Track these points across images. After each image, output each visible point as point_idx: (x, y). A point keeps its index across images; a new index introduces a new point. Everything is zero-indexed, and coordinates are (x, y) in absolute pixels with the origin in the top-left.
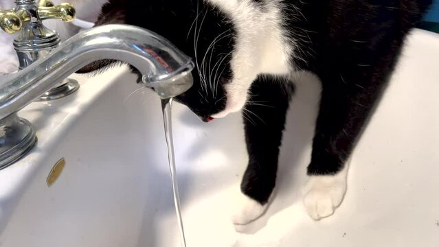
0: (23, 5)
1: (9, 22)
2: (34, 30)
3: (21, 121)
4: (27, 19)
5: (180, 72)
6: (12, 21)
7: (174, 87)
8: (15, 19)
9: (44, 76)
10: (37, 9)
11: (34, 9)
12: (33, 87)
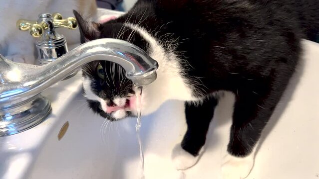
0: (44, 19)
1: (35, 30)
2: (50, 35)
3: (43, 97)
4: (46, 28)
5: (149, 71)
6: (38, 30)
7: (145, 80)
8: (40, 29)
9: (62, 70)
10: (53, 21)
11: (51, 21)
12: (54, 77)
